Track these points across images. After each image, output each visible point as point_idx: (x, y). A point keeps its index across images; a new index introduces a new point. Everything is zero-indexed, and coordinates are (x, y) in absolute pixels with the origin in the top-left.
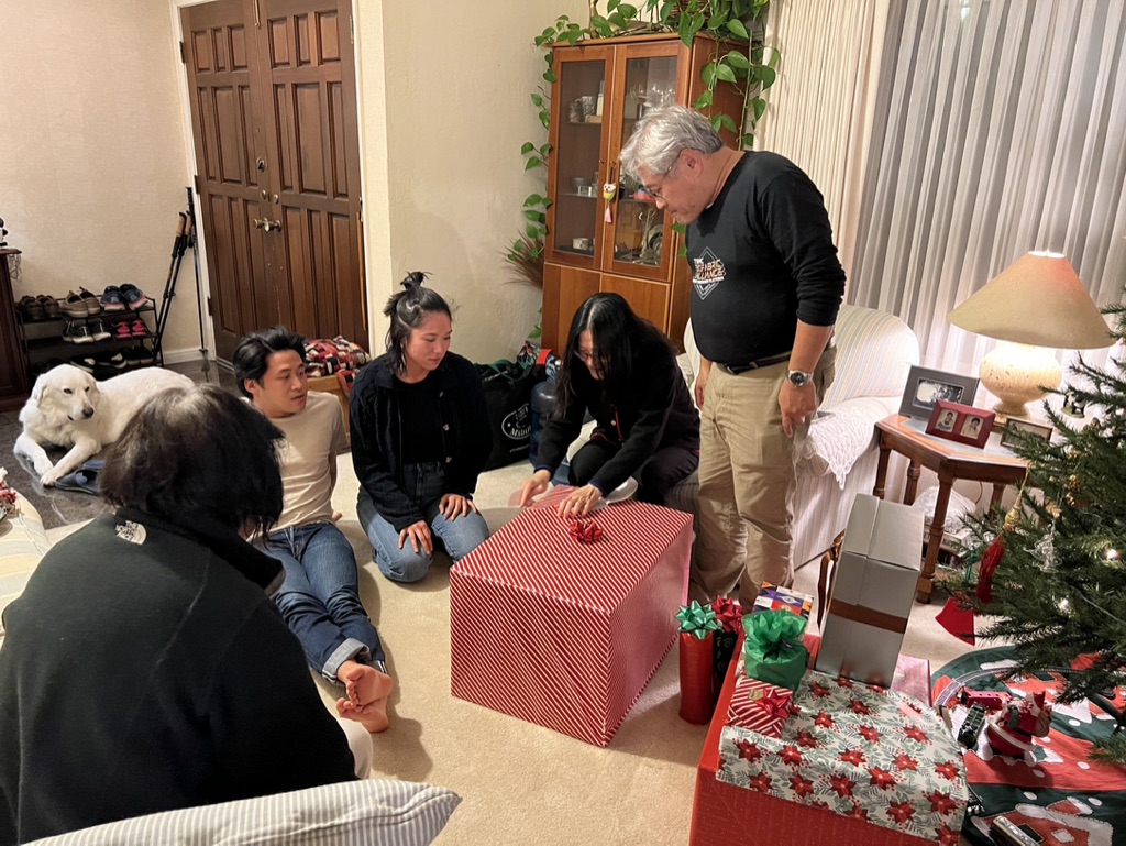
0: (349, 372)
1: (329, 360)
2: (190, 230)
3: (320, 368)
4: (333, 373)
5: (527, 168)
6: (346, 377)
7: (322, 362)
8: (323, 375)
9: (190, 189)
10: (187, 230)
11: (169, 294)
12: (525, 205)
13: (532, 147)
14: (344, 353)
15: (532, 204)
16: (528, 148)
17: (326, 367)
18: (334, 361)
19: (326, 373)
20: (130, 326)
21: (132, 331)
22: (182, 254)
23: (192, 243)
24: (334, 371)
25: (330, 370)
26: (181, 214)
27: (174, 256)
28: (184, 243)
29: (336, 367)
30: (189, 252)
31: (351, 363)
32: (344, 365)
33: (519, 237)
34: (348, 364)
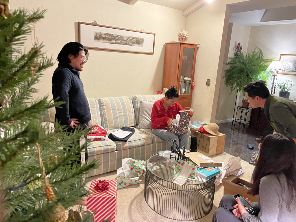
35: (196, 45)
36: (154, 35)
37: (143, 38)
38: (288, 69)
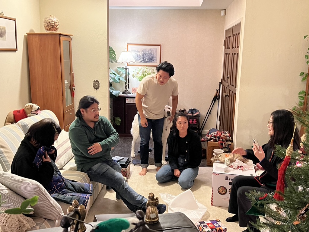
0: (222, 142)
1: (217, 137)
2: (219, 94)
3: (214, 139)
4: (218, 142)
5: (302, 81)
6: (221, 143)
7: (215, 138)
8: (214, 141)
9: (220, 83)
10: (217, 95)
11: (209, 113)
12: (299, 94)
13: (304, 74)
14: (223, 136)
15: (301, 94)
16: (302, 74)
17: (216, 139)
18: (219, 138)
19: (216, 141)
20: (193, 121)
21: (193, 122)
22: (215, 102)
23: (218, 99)
24: (218, 141)
25: (217, 140)
26: (217, 90)
27: (212, 102)
28: (216, 98)
29: (219, 140)
30: (217, 101)
31: (224, 140)
32: (222, 140)
33: (296, 105)
34: (223, 140)
35: (69, 36)
36: (14, 21)
37: (5, 27)
38: (138, 60)
